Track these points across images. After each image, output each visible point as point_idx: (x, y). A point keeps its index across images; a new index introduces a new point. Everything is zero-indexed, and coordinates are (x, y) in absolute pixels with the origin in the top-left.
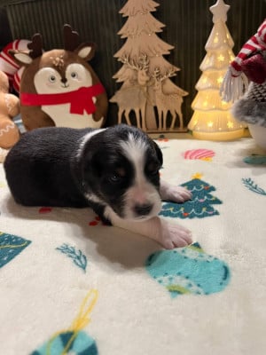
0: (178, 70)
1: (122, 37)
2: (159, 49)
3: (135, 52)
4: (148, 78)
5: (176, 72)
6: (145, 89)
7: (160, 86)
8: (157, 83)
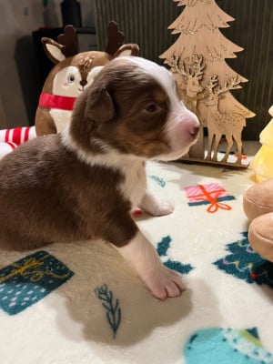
0: (245, 80)
1: (174, 33)
2: (220, 51)
3: (188, 53)
4: (200, 89)
5: (241, 84)
6: (196, 102)
7: (216, 101)
8: (212, 95)
